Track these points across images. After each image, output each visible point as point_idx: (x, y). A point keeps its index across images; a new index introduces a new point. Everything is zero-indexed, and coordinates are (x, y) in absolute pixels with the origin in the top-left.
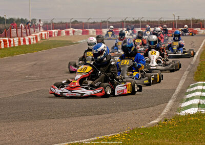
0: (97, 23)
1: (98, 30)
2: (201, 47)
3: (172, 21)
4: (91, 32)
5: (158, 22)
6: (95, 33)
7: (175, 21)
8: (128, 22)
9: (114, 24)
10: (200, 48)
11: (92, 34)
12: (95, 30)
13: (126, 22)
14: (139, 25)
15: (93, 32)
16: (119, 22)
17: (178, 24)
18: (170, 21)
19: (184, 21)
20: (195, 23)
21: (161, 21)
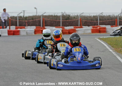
20: (66, 19)
21: (21, 17)
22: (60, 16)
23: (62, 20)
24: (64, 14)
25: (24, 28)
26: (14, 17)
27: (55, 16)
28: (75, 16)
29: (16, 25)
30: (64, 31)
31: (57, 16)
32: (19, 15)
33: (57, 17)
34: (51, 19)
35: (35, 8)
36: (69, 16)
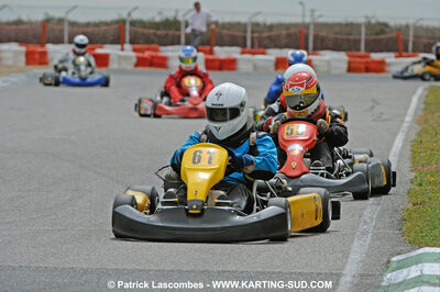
0: (30, 23)
1: (32, 48)
2: (408, 119)
3: (295, 25)
4: (10, 55)
5: (245, 25)
6: (23, 59)
7: (306, 26)
8: (141, 23)
9: (90, 30)
10: (405, 125)
11: (10, 62)
12: (23, 49)
13: (133, 23)
14: (179, 37)
15: (16, 52)
16: (106, 24)
17: (316, 37)
18: (288, 26)
19: (340, 25)
20: (377, 34)
21: (258, 24)
22: (359, 25)
23: (366, 34)
24: (373, 21)
25: (264, 53)
26: (239, 24)
27: (347, 25)
28: (401, 26)
29: (244, 45)
30: (353, 65)
31: (352, 24)
32: (253, 20)
33: (352, 27)
34: (336, 33)
35: (301, 4)
36: (386, 25)
